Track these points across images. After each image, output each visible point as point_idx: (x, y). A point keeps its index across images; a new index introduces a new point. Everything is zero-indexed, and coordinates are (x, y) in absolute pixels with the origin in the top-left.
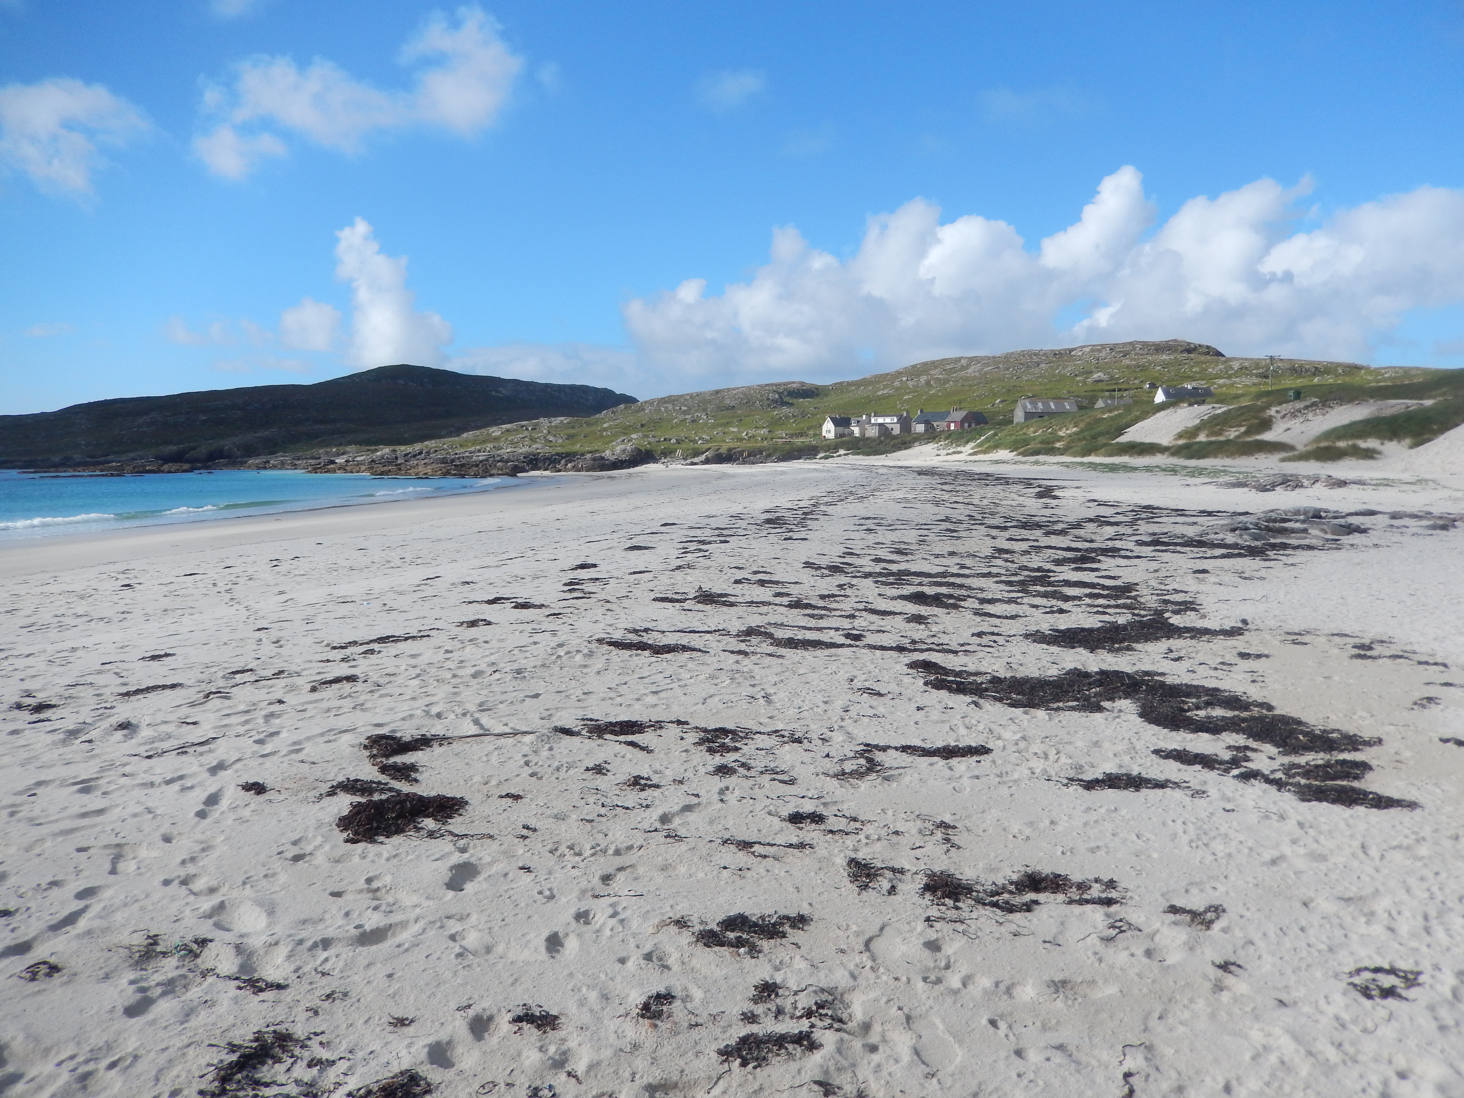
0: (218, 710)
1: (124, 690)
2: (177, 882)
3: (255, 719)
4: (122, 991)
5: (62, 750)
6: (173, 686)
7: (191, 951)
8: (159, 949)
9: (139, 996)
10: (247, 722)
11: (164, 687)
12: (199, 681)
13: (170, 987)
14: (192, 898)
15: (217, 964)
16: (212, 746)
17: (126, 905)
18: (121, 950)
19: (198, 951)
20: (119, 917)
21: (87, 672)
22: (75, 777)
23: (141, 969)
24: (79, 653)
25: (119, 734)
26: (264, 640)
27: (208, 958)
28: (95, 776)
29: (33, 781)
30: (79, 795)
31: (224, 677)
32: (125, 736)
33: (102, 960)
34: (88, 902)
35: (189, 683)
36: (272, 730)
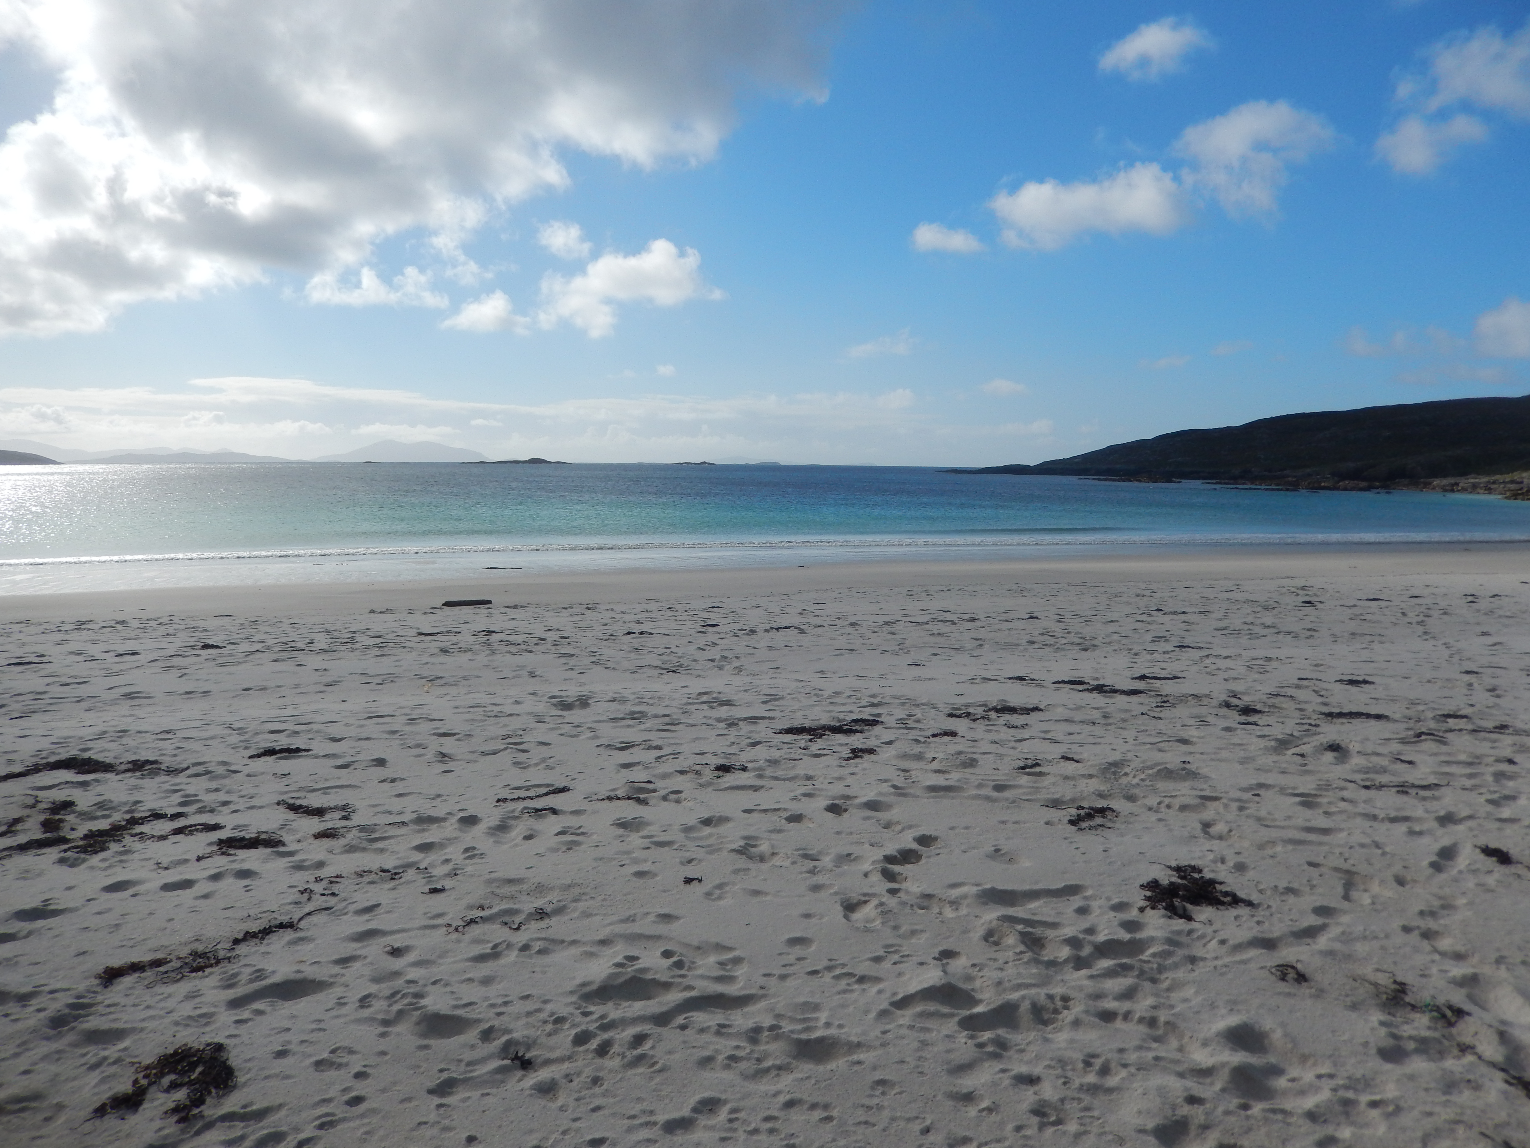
0: (1435, 754)
1: (1326, 710)
2: (1417, 932)
3: (1483, 774)
4: (1373, 1029)
5: (1275, 758)
6: (1378, 717)
7: (1444, 1016)
8: (1407, 999)
9: (1391, 1042)
10: (1471, 776)
11: (1368, 716)
12: (1405, 717)
13: (1424, 1046)
14: (1437, 957)
15: (1477, 1043)
16: (1436, 793)
17: (1365, 938)
18: (1367, 985)
19: (1453, 1020)
20: (1361, 948)
21: (1285, 684)
22: (1294, 788)
23: (1389, 1014)
24: (1274, 664)
25: (1330, 756)
26: (1475, 685)
27: (1465, 1031)
28: (1313, 792)
29: (1254, 782)
30: (1300, 808)
31: (1434, 718)
32: (1335, 758)
33: (1347, 987)
34: (1327, 921)
35: (1397, 716)
36: (1507, 792)
